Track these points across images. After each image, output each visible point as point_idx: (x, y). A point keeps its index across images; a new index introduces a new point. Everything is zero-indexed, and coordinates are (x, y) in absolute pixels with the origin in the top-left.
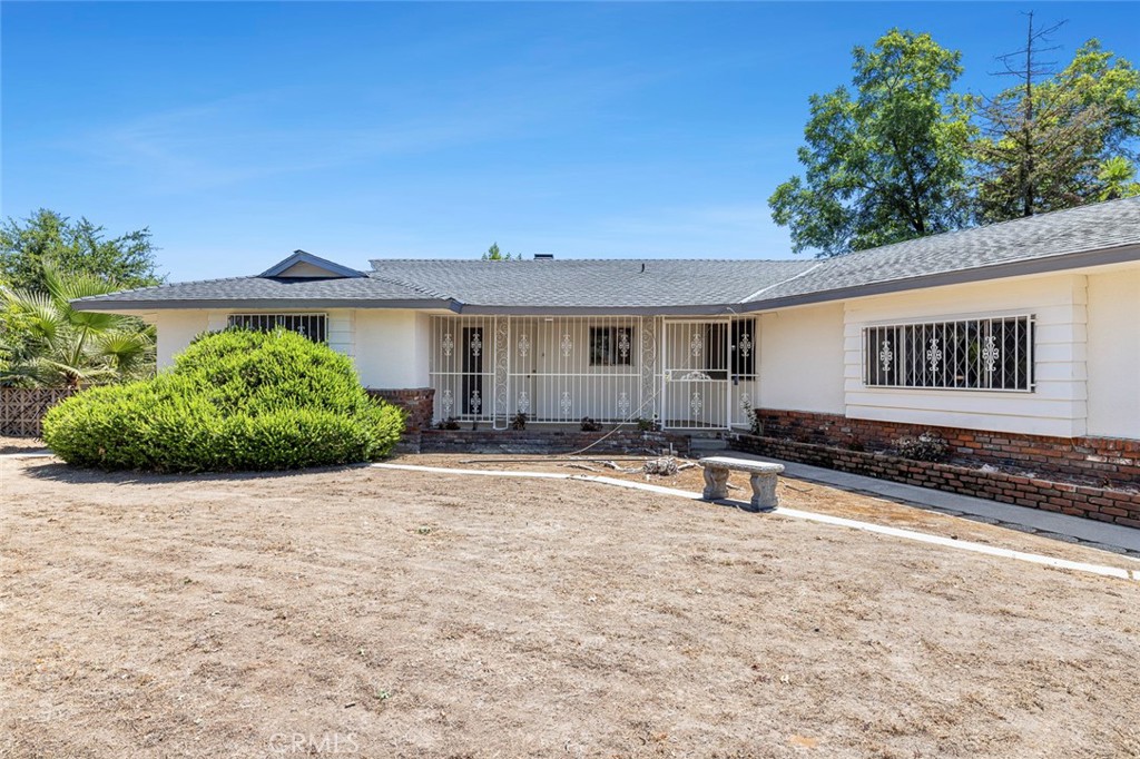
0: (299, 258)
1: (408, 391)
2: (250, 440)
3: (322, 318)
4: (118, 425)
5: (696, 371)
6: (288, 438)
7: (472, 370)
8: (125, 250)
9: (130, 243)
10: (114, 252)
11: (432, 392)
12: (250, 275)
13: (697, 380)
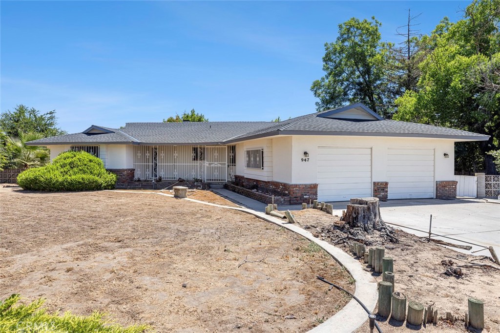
0: (93, 127)
1: (123, 169)
2: (69, 182)
3: (97, 147)
4: (36, 179)
5: (216, 163)
6: (79, 182)
7: (147, 163)
8: (46, 118)
9: (49, 116)
10: (43, 120)
11: (134, 170)
12: (79, 132)
13: (216, 166)
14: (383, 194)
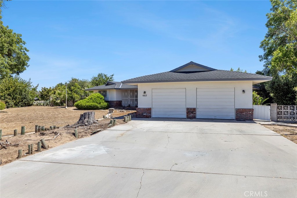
1: (115, 101)
11: (121, 101)
14: (192, 115)
